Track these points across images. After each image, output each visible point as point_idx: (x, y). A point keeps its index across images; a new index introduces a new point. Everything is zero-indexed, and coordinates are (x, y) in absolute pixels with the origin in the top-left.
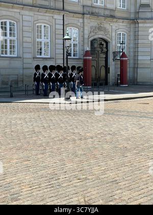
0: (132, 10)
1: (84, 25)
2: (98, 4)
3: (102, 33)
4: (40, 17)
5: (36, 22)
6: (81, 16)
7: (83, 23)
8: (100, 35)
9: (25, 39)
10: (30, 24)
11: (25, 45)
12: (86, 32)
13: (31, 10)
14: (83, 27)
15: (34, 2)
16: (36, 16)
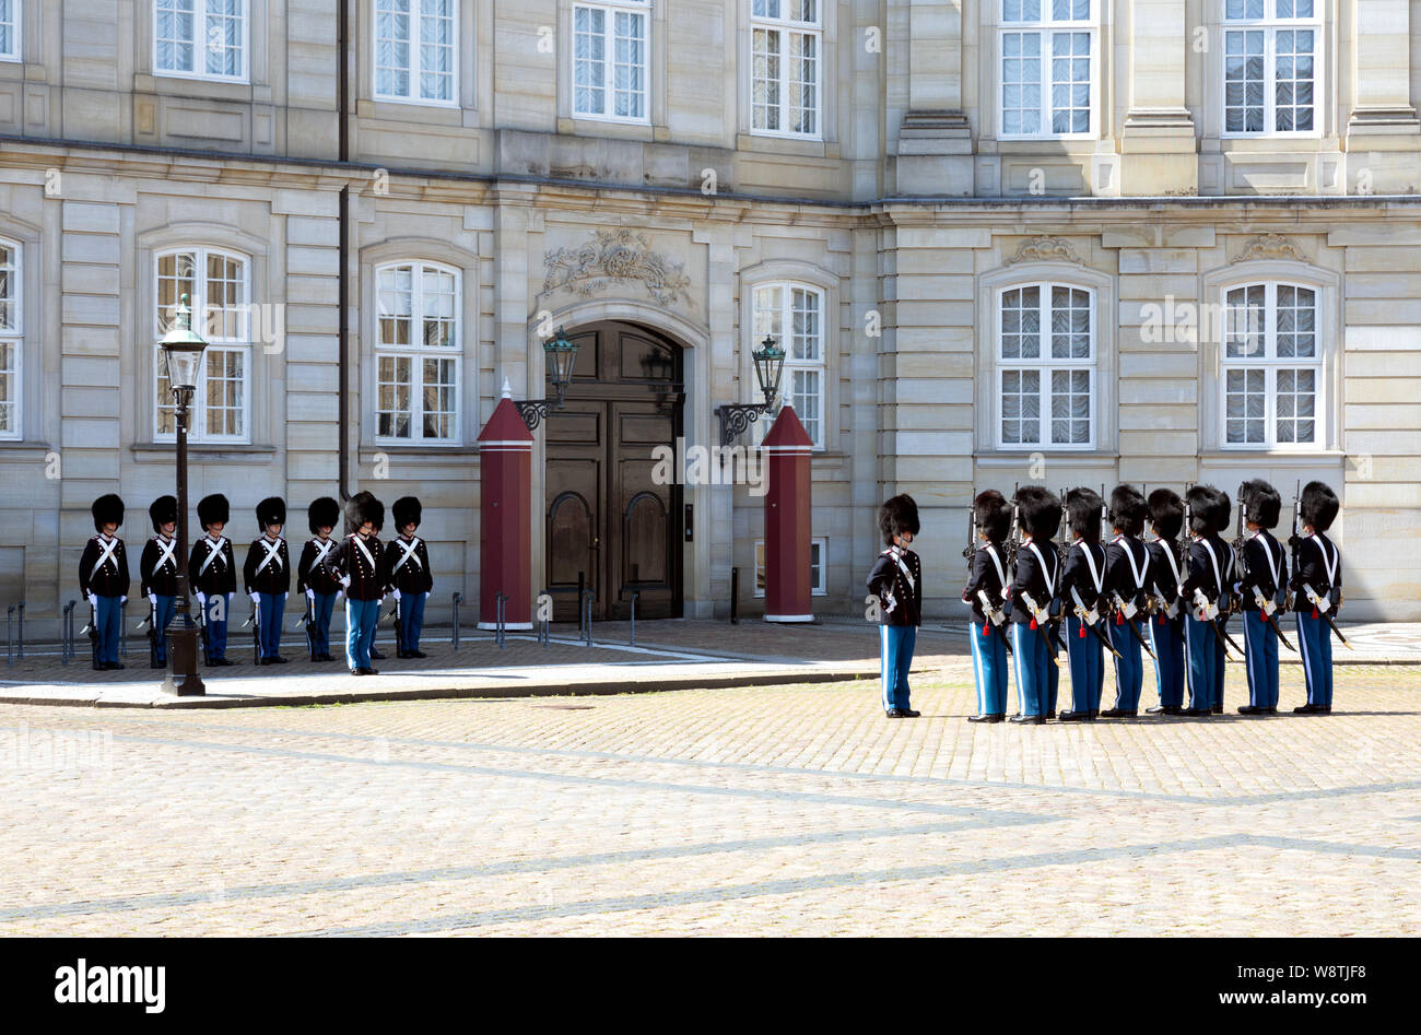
0: (864, 144)
1: (496, 247)
2: (609, 115)
3: (637, 289)
4: (178, 209)
5: (150, 239)
6: (474, 190)
7: (495, 232)
8: (620, 302)
9: (76, 339)
10: (109, 250)
11: (75, 372)
12: (516, 288)
13: (117, 171)
14: (494, 259)
15: (145, 125)
16: (150, 204)
